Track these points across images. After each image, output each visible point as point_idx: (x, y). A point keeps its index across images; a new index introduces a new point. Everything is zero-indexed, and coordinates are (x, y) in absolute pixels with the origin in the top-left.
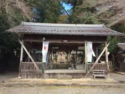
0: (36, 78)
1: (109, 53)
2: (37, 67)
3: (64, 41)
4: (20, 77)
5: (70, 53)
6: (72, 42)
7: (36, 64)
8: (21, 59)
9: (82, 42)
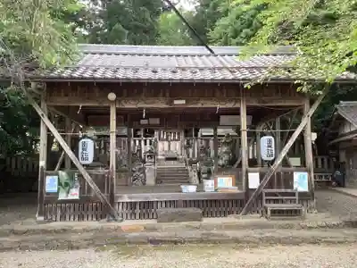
0: (90, 218)
1: (314, 136)
2: (93, 186)
3: (176, 102)
4: (42, 218)
5: (196, 135)
6: (199, 106)
7: (90, 175)
8: (42, 163)
9: (230, 105)
